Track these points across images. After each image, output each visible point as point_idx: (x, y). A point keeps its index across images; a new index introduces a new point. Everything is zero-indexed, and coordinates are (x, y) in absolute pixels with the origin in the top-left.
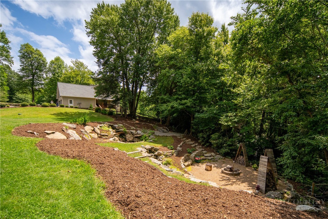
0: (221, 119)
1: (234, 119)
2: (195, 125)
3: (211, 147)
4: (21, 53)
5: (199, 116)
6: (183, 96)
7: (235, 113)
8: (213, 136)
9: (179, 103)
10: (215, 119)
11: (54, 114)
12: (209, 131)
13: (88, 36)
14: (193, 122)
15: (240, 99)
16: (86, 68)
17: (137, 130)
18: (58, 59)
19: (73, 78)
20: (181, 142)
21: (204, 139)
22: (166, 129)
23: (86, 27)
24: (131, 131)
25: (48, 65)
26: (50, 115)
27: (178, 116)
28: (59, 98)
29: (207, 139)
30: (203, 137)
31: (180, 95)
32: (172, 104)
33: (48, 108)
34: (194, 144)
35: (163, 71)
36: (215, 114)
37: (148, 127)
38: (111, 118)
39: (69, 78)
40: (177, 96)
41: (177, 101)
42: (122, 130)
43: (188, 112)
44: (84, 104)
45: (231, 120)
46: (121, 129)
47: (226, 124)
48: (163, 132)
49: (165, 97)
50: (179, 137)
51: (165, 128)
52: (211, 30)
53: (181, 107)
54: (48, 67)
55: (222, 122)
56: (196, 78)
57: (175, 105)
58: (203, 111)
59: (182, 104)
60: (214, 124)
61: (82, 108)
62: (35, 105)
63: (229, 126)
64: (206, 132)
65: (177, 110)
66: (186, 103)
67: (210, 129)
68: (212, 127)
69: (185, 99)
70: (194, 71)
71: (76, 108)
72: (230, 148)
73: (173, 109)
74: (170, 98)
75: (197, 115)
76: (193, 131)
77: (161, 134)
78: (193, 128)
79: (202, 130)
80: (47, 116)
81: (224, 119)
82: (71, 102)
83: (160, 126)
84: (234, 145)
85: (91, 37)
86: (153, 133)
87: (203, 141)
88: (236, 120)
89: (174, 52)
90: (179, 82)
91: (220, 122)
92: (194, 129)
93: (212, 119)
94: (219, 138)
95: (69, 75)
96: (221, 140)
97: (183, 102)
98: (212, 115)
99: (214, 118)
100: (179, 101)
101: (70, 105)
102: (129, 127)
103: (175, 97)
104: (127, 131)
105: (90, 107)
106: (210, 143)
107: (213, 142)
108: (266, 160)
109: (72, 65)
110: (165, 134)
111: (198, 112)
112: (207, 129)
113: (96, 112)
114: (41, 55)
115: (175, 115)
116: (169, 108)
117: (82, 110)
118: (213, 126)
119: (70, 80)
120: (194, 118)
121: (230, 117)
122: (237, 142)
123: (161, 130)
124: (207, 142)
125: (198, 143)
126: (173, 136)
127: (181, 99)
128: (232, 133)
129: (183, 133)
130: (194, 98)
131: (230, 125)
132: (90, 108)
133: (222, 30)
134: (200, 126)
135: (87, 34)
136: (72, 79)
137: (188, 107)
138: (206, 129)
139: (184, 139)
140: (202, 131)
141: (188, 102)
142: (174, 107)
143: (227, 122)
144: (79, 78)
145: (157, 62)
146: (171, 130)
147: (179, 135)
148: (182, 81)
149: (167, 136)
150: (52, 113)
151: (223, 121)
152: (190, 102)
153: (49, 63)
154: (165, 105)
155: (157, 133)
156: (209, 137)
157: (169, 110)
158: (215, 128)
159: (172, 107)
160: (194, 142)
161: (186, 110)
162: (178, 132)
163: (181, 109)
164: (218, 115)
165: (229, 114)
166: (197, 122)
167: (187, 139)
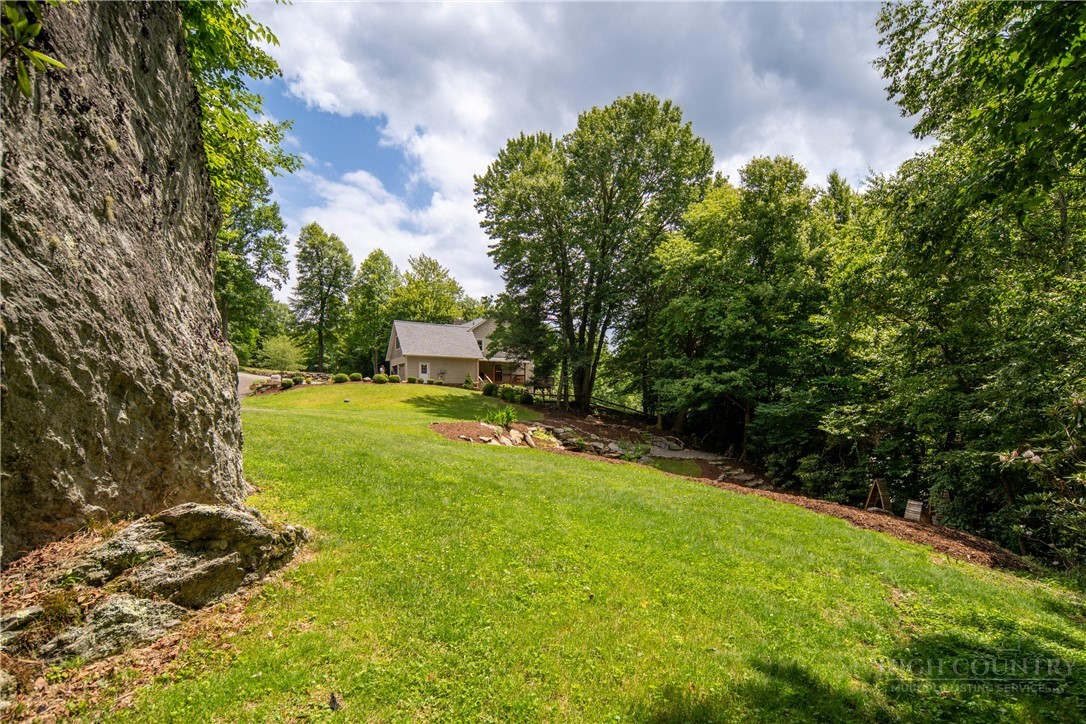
0: (823, 419)
1: (858, 420)
2: (757, 433)
3: (800, 490)
4: (300, 247)
5: (766, 411)
6: (725, 361)
7: (860, 407)
8: (804, 461)
9: (715, 379)
10: (808, 420)
11: (408, 401)
12: (793, 448)
13: (479, 212)
14: (751, 425)
15: (875, 372)
16: (445, 275)
17: (606, 444)
18: (377, 257)
19: (415, 303)
20: (720, 474)
21: (780, 470)
22: (677, 442)
23: (475, 191)
24: (595, 444)
25: (355, 273)
26: (403, 404)
27: (709, 409)
28: (391, 358)
29: (789, 468)
30: (777, 464)
31: (716, 358)
32: (695, 381)
33: (385, 385)
34: (752, 480)
35: (676, 302)
36: (809, 407)
37: (633, 438)
38: (532, 411)
39: (406, 305)
40: (710, 361)
41: (709, 373)
42: (574, 440)
43: (736, 401)
44: (452, 375)
45: (849, 424)
46: (570, 440)
47: (837, 431)
48: (670, 449)
49: (676, 362)
50: (714, 463)
51: (671, 440)
52: (799, 202)
53: (720, 388)
54: (355, 277)
55: (826, 427)
56: (757, 317)
57: (706, 385)
58: (778, 397)
59: (721, 382)
60: (807, 431)
61: (452, 385)
62: (359, 380)
63: (843, 436)
64: (787, 451)
65: (708, 396)
66: (731, 380)
67: (795, 443)
68: (801, 438)
69: (731, 368)
70: (756, 301)
71: (440, 384)
72: (851, 492)
73: (699, 394)
74: (689, 365)
75: (761, 409)
76: (751, 447)
77: (669, 455)
78: (750, 440)
79: (775, 446)
80: (397, 405)
81: (831, 420)
82: (424, 370)
83: (657, 433)
84: (862, 486)
85: (485, 213)
86: (647, 452)
87: (776, 475)
88: (863, 422)
89: (702, 257)
90: (717, 328)
91: (821, 427)
92: (754, 444)
93: (803, 418)
94: (820, 468)
95: (406, 296)
96: (825, 473)
97: (726, 375)
98: (800, 409)
99: (806, 416)
100: (714, 374)
101: (425, 377)
102: (585, 435)
103: (704, 362)
104: (587, 443)
105: (467, 382)
106: (797, 479)
107: (803, 475)
108: (919, 510)
109: (411, 271)
110: (678, 455)
111: (765, 400)
112: (787, 443)
113: (485, 394)
114: (342, 250)
115: (704, 407)
116: (689, 390)
117: (454, 389)
118: (805, 435)
119: (409, 309)
120: (753, 416)
121: (847, 415)
122: (870, 478)
123: (663, 445)
124: (788, 476)
125: (764, 478)
126: (698, 461)
127: (720, 370)
128: (854, 455)
129: (722, 454)
130: (753, 367)
131: (846, 434)
132: (466, 384)
133: (830, 185)
134: (769, 437)
135: (476, 207)
136: (412, 308)
137: (736, 388)
138: (784, 444)
139: (727, 468)
140: (774, 449)
141: (739, 376)
142: (702, 389)
143: (837, 427)
144: (429, 305)
145: (656, 277)
146: (688, 445)
147: (714, 458)
148: (723, 327)
149: (681, 459)
150: (404, 399)
151: (829, 424)
152: (743, 375)
153: (359, 268)
154: (678, 384)
155: (656, 451)
156: (794, 464)
157: (689, 396)
158: (810, 441)
159: (697, 388)
160: (752, 476)
161: (732, 396)
162: (706, 451)
163: (722, 394)
164: (818, 410)
165: (846, 409)
166: (762, 426)
167: (735, 468)
